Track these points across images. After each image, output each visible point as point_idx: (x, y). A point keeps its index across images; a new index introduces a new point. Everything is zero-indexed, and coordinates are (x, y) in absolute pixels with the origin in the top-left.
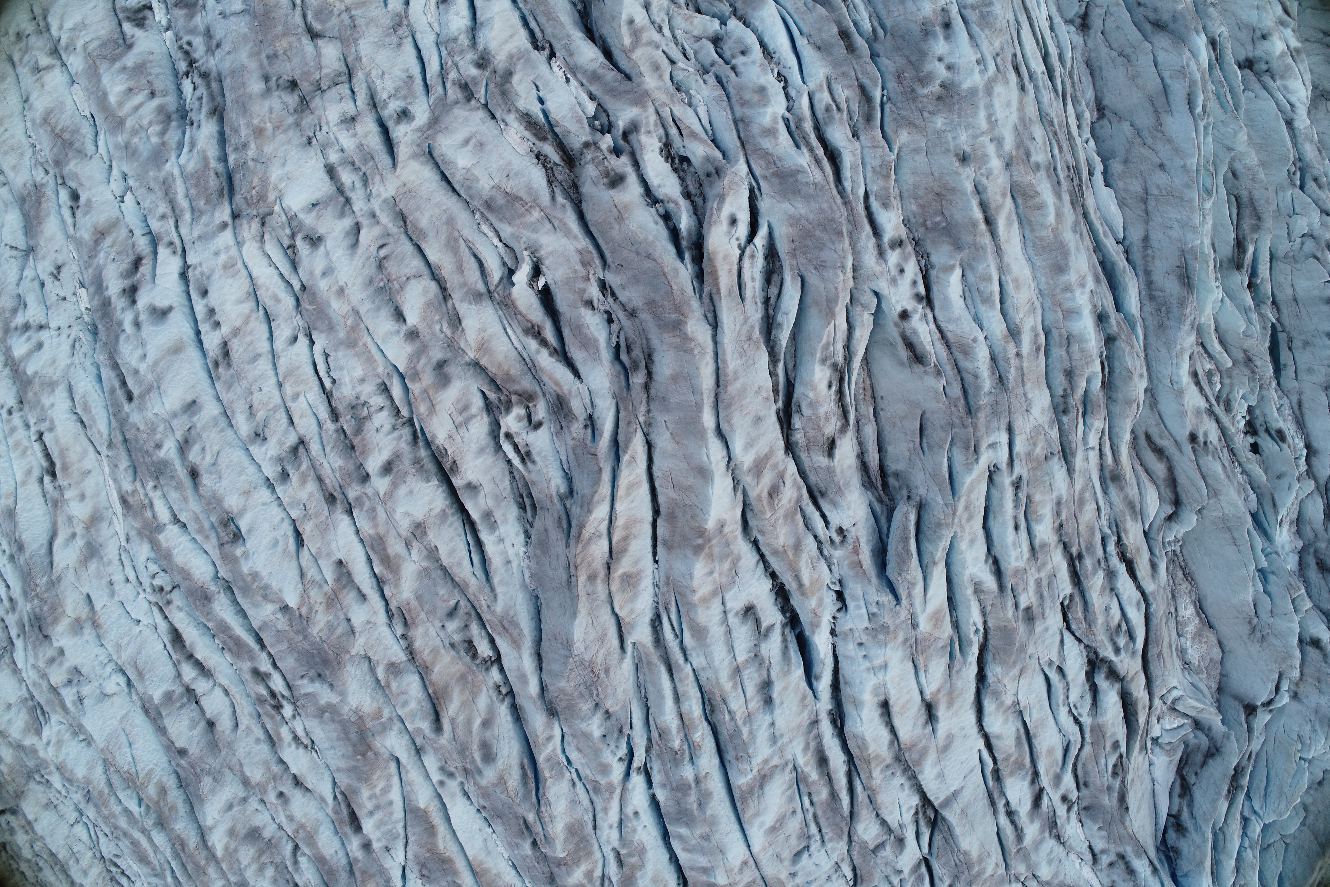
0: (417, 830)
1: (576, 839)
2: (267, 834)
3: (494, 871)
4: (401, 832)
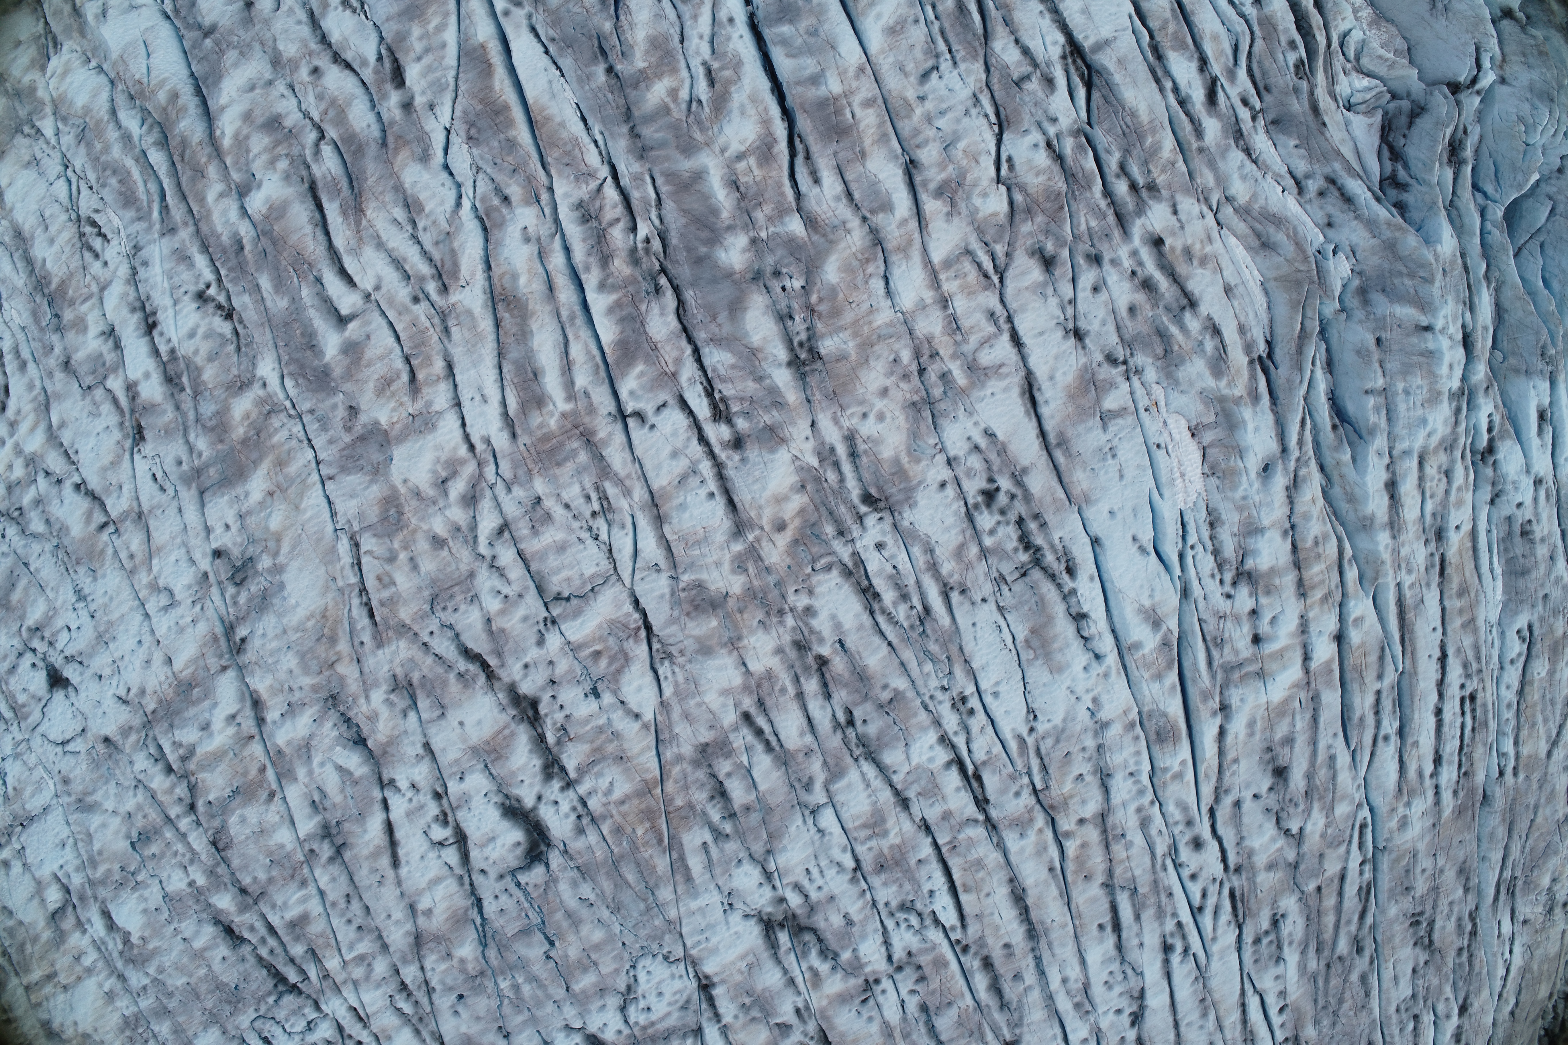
0: (471, 75)
1: (659, 53)
2: (288, 123)
3: (558, 119)
4: (452, 82)
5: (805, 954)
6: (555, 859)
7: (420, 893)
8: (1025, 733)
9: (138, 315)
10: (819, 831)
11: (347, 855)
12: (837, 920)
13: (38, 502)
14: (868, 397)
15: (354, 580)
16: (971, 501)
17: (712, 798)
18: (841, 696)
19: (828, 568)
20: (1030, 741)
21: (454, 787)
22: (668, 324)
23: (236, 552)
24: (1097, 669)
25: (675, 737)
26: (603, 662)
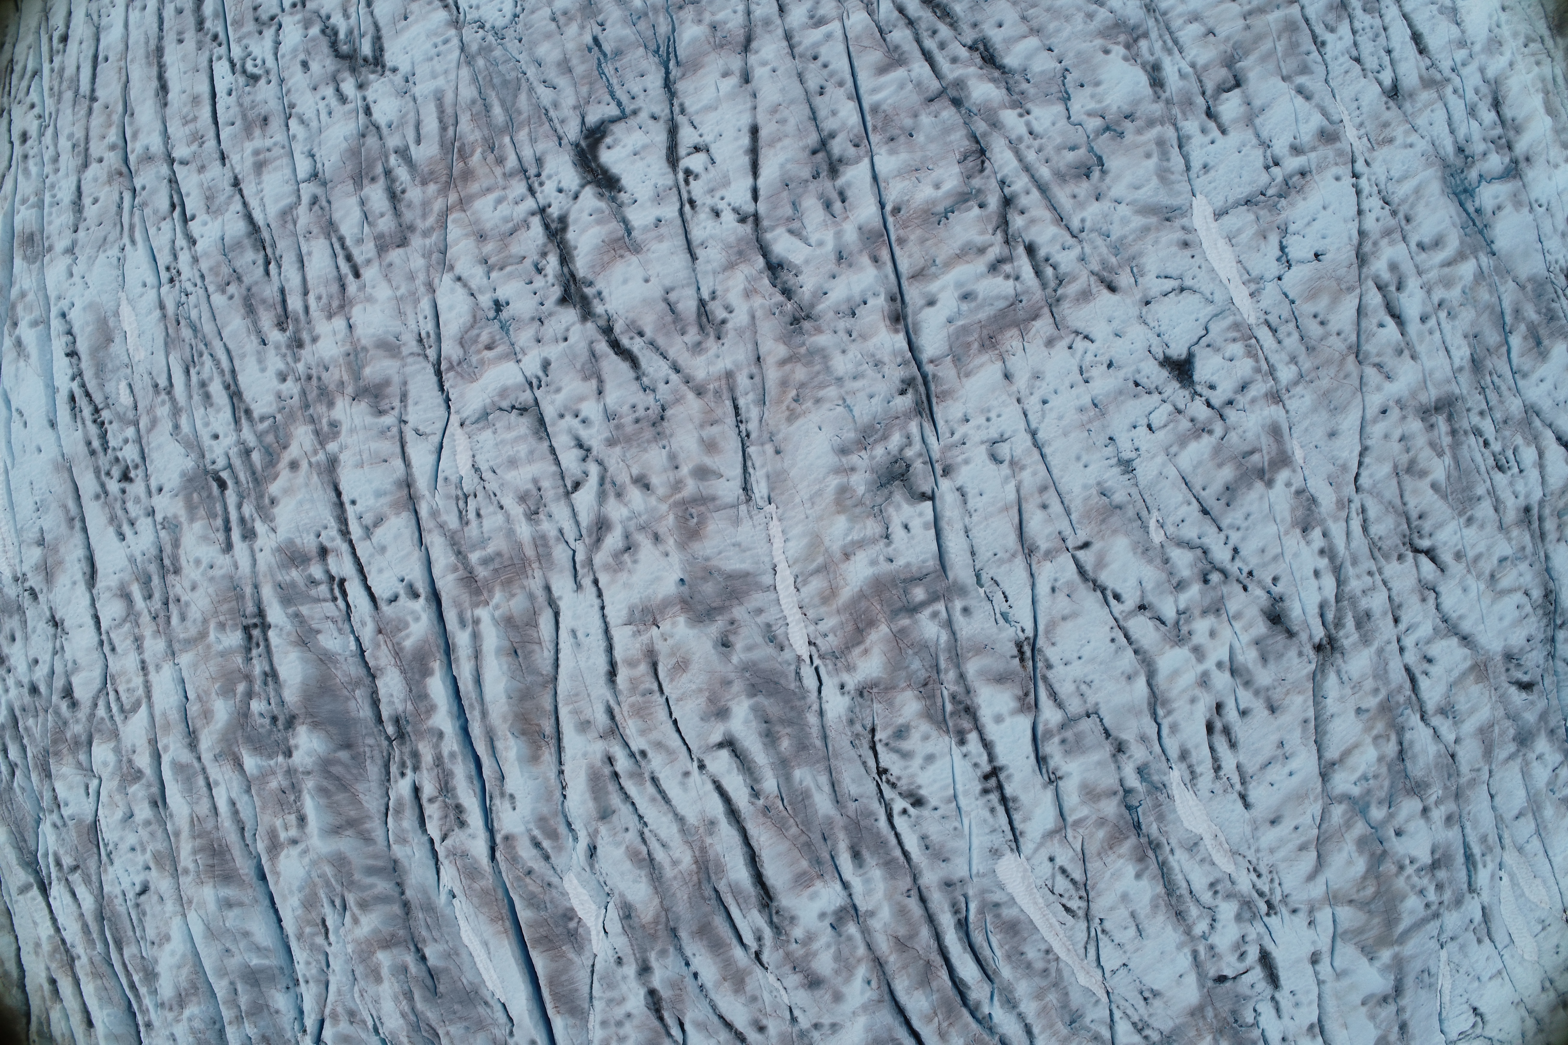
5: (350, 32)
6: (572, 131)
7: (732, 96)
8: (128, 247)
9: (1009, 790)
10: (313, 156)
11: (813, 139)
12: (314, 66)
13: (1180, 586)
14: (205, 584)
15: (751, 450)
16: (140, 472)
17: (403, 192)
18: (270, 291)
19: (262, 419)
20: (126, 240)
21: (670, 211)
22: (386, 685)
23: (898, 496)
24: (64, 304)
25: (426, 255)
26: (484, 338)
